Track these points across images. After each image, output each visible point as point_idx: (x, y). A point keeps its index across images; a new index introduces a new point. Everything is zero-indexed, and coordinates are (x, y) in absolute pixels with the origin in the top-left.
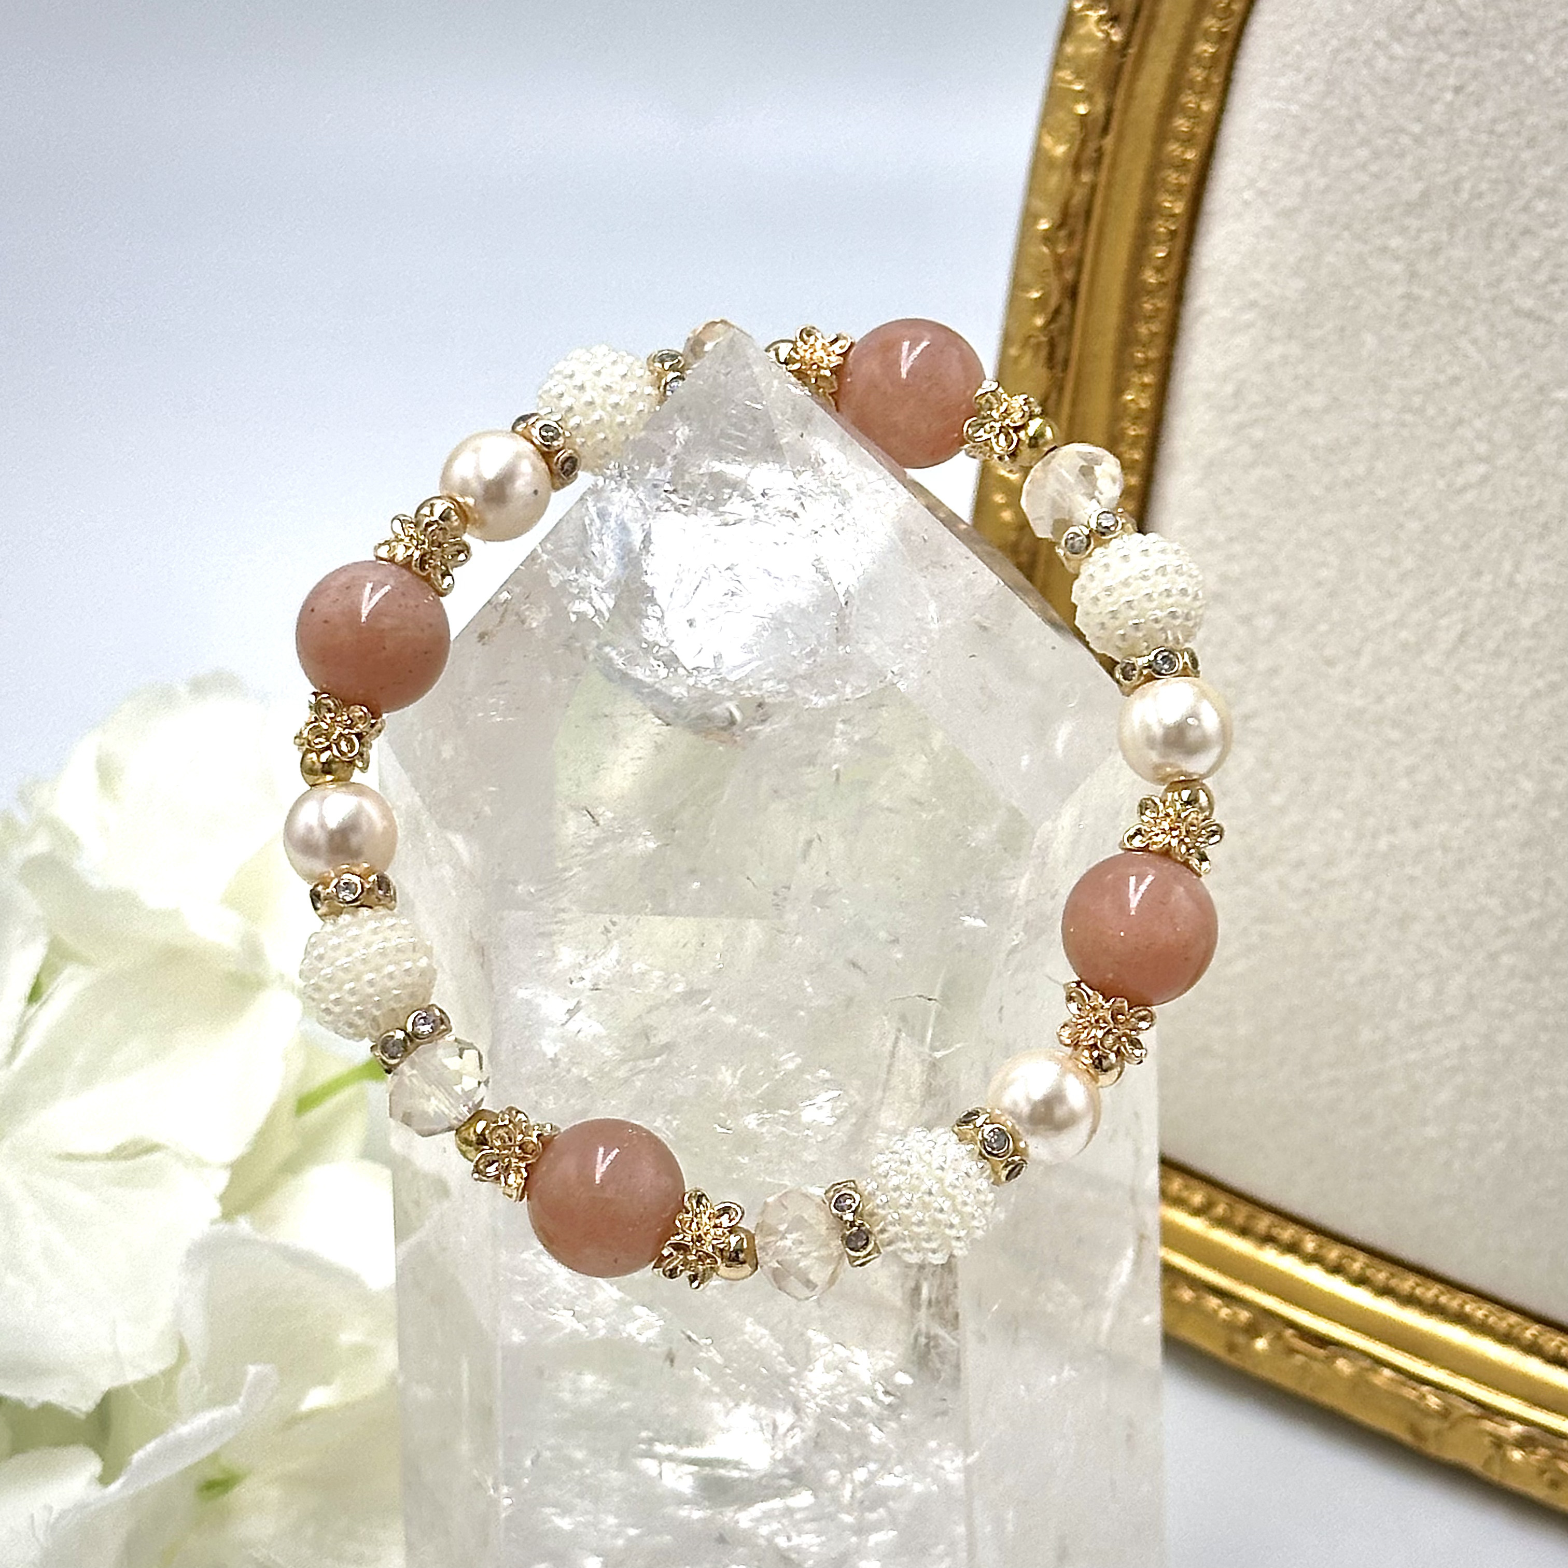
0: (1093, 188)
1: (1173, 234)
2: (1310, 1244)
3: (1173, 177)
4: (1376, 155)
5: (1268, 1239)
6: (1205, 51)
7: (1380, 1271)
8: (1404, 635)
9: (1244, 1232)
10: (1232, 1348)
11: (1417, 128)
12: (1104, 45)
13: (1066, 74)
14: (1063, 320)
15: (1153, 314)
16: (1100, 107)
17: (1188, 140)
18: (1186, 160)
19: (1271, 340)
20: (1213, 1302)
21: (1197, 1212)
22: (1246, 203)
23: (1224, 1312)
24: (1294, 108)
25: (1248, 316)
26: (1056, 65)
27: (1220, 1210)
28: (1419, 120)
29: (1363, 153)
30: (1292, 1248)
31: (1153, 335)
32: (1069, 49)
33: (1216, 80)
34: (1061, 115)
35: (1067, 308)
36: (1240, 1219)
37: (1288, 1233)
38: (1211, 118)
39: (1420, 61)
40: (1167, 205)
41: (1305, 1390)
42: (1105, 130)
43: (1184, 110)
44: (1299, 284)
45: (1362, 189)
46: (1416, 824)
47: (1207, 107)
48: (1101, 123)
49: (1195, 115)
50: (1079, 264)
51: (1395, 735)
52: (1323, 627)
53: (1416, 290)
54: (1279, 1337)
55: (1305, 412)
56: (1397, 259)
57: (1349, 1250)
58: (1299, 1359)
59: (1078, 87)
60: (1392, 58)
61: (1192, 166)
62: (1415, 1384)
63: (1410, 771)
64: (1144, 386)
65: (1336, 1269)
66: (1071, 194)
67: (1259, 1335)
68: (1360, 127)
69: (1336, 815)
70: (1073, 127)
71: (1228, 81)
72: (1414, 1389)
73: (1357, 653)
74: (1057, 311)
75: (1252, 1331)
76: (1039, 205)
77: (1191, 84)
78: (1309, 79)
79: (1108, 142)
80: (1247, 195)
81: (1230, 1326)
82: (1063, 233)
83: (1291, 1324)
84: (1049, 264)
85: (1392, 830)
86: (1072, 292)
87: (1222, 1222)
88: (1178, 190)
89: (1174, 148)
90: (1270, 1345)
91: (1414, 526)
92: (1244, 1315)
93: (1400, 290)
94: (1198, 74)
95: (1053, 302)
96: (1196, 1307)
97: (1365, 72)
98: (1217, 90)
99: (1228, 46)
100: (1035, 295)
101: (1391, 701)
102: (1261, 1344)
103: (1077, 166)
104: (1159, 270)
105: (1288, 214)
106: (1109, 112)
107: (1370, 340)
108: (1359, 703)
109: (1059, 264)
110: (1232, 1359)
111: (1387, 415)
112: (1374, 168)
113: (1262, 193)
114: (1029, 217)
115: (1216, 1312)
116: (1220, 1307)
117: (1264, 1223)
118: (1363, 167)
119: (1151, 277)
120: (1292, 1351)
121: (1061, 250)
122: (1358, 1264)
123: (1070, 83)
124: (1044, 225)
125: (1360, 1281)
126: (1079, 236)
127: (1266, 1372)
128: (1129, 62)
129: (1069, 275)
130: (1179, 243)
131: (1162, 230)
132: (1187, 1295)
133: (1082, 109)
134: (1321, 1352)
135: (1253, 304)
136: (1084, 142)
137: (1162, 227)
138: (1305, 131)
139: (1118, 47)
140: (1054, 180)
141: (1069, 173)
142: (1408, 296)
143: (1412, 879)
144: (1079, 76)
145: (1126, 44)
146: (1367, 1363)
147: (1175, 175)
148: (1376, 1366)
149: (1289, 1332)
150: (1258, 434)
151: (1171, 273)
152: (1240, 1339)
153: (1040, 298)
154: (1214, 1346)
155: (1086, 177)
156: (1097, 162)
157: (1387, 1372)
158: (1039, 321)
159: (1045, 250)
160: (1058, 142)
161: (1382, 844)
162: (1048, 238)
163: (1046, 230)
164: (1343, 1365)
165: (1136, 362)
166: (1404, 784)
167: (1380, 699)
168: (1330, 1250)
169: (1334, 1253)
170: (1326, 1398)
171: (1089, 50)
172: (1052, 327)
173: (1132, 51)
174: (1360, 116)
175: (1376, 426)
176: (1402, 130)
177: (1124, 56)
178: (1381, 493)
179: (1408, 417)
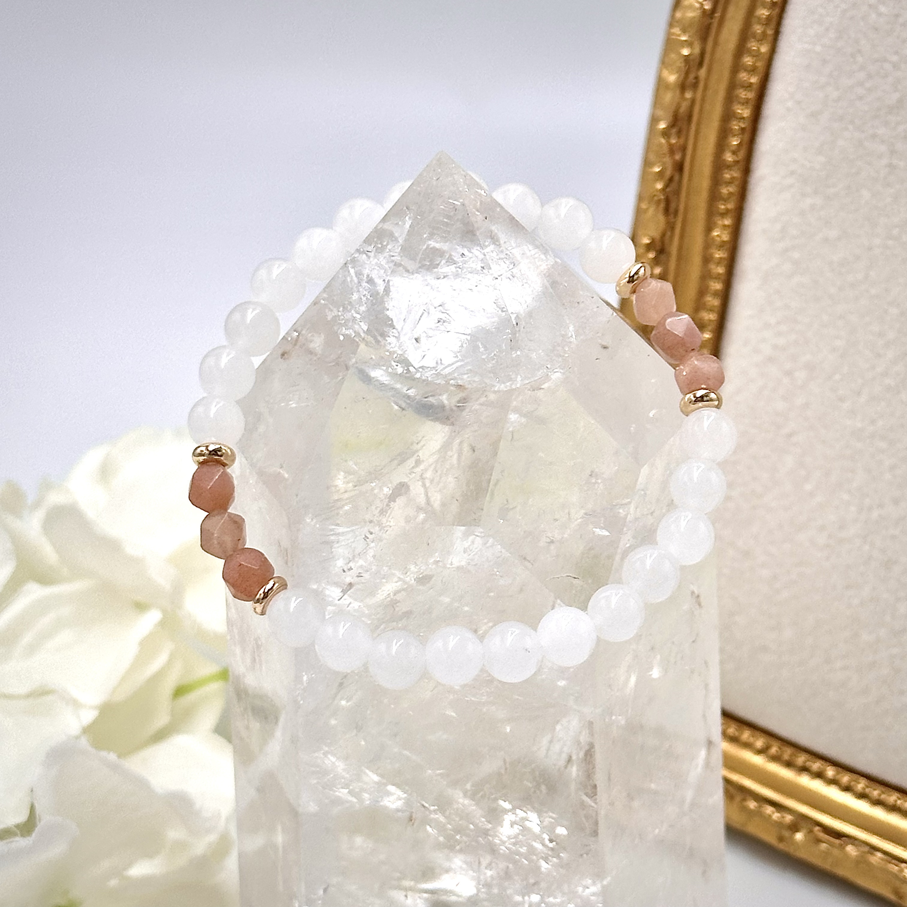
0: (693, 101)
1: (743, 130)
2: (830, 772)
3: (743, 94)
4: (870, 76)
5: (804, 769)
6: (763, 14)
7: (875, 790)
8: (888, 381)
9: (789, 764)
10: (781, 839)
11: (895, 58)
12: (699, 11)
13: (676, 30)
14: (674, 185)
15: (731, 181)
16: (697, 50)
17: (753, 70)
18: (751, 83)
19: (804, 195)
20: (769, 810)
21: (760, 752)
22: (788, 109)
23: (776, 816)
24: (818, 48)
25: (790, 181)
26: (671, 25)
27: (774, 750)
28: (896, 53)
29: (862, 75)
30: (819, 775)
31: (730, 194)
32: (678, 15)
33: (770, 32)
34: (673, 56)
35: (677, 178)
36: (786, 757)
37: (816, 766)
38: (767, 57)
39: (897, 16)
40: (739, 111)
41: (827, 866)
42: (700, 64)
43: (749, 52)
44: (822, 159)
45: (861, 98)
46: (896, 502)
47: (764, 49)
48: (697, 61)
49: (757, 55)
50: (684, 149)
51: (883, 445)
52: (837, 377)
53: (895, 162)
54: (811, 831)
55: (826, 240)
56: (883, 142)
57: (855, 776)
58: (824, 846)
59: (684, 38)
60: (880, 14)
61: (755, 86)
62: (896, 862)
63: (892, 468)
64: (725, 226)
65: (847, 789)
66: (678, 107)
67: (797, 830)
68: (860, 59)
69: (846, 497)
70: (680, 63)
71: (777, 33)
72: (896, 866)
73: (859, 394)
74: (671, 180)
75: (794, 828)
76: (660, 113)
77: (754, 36)
78: (827, 29)
79: (703, 73)
80: (790, 104)
81: (779, 825)
82: (674, 131)
83: (818, 824)
84: (665, 149)
85: (881, 506)
86: (679, 167)
87: (775, 759)
88: (746, 102)
89: (743, 76)
90: (805, 836)
91: (894, 311)
92: (789, 818)
93: (885, 161)
94: (758, 29)
95: (668, 173)
96: (758, 813)
97: (862, 24)
98: (770, 39)
99: (777, 10)
100: (657, 169)
101: (880, 423)
102: (799, 836)
103: (683, 87)
104: (734, 153)
105: (814, 115)
106: (702, 54)
107: (866, 194)
108: (859, 425)
109: (672, 151)
110: (781, 846)
111: (877, 241)
112: (868, 85)
113: (799, 103)
114: (654, 120)
115: (770, 816)
116: (773, 813)
117: (801, 759)
118: (861, 84)
119: (729, 157)
120: (819, 841)
121: (673, 141)
122: (861, 785)
123: (679, 36)
124: (662, 125)
125: (862, 796)
126: (684, 132)
127: (802, 854)
128: (715, 22)
129: (678, 157)
130: (747, 137)
131: (736, 127)
132: (752, 805)
133: (685, 52)
134: (837, 841)
135: (792, 173)
136: (687, 73)
137: (736, 126)
138: (825, 62)
139: (709, 12)
140: (668, 97)
141: (678, 92)
142: (890, 166)
143: (893, 537)
144: (684, 31)
145: (714, 10)
146: (866, 849)
147: (744, 93)
148: (872, 851)
149: (817, 828)
150: (796, 255)
151: (742, 154)
152: (786, 834)
153: (661, 170)
154: (770, 838)
155: (688, 95)
156: (695, 86)
157: (879, 855)
158: (659, 186)
159: (663, 141)
160: (671, 73)
161: (875, 514)
162: (665, 133)
163: (664, 128)
164: (850, 849)
165: (721, 211)
166: (888, 476)
167: (873, 422)
168: (843, 776)
169: (845, 779)
170: (841, 872)
171: (690, 14)
172: (668, 190)
173: (717, 15)
174: (859, 51)
175: (870, 249)
176: (885, 60)
177: (712, 18)
178: (873, 291)
179: (890, 242)
